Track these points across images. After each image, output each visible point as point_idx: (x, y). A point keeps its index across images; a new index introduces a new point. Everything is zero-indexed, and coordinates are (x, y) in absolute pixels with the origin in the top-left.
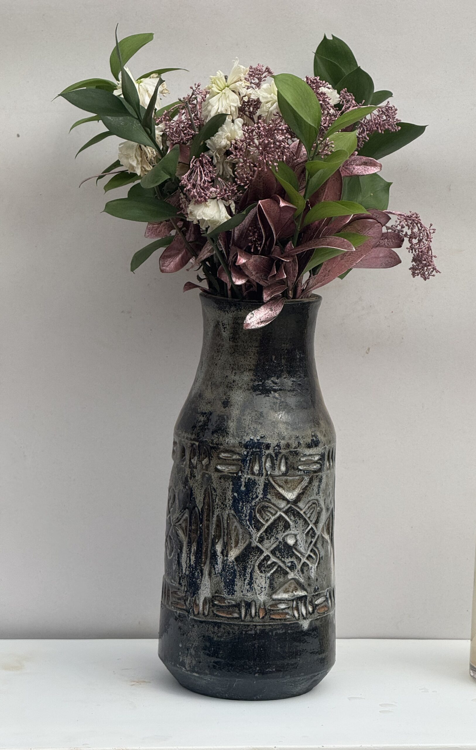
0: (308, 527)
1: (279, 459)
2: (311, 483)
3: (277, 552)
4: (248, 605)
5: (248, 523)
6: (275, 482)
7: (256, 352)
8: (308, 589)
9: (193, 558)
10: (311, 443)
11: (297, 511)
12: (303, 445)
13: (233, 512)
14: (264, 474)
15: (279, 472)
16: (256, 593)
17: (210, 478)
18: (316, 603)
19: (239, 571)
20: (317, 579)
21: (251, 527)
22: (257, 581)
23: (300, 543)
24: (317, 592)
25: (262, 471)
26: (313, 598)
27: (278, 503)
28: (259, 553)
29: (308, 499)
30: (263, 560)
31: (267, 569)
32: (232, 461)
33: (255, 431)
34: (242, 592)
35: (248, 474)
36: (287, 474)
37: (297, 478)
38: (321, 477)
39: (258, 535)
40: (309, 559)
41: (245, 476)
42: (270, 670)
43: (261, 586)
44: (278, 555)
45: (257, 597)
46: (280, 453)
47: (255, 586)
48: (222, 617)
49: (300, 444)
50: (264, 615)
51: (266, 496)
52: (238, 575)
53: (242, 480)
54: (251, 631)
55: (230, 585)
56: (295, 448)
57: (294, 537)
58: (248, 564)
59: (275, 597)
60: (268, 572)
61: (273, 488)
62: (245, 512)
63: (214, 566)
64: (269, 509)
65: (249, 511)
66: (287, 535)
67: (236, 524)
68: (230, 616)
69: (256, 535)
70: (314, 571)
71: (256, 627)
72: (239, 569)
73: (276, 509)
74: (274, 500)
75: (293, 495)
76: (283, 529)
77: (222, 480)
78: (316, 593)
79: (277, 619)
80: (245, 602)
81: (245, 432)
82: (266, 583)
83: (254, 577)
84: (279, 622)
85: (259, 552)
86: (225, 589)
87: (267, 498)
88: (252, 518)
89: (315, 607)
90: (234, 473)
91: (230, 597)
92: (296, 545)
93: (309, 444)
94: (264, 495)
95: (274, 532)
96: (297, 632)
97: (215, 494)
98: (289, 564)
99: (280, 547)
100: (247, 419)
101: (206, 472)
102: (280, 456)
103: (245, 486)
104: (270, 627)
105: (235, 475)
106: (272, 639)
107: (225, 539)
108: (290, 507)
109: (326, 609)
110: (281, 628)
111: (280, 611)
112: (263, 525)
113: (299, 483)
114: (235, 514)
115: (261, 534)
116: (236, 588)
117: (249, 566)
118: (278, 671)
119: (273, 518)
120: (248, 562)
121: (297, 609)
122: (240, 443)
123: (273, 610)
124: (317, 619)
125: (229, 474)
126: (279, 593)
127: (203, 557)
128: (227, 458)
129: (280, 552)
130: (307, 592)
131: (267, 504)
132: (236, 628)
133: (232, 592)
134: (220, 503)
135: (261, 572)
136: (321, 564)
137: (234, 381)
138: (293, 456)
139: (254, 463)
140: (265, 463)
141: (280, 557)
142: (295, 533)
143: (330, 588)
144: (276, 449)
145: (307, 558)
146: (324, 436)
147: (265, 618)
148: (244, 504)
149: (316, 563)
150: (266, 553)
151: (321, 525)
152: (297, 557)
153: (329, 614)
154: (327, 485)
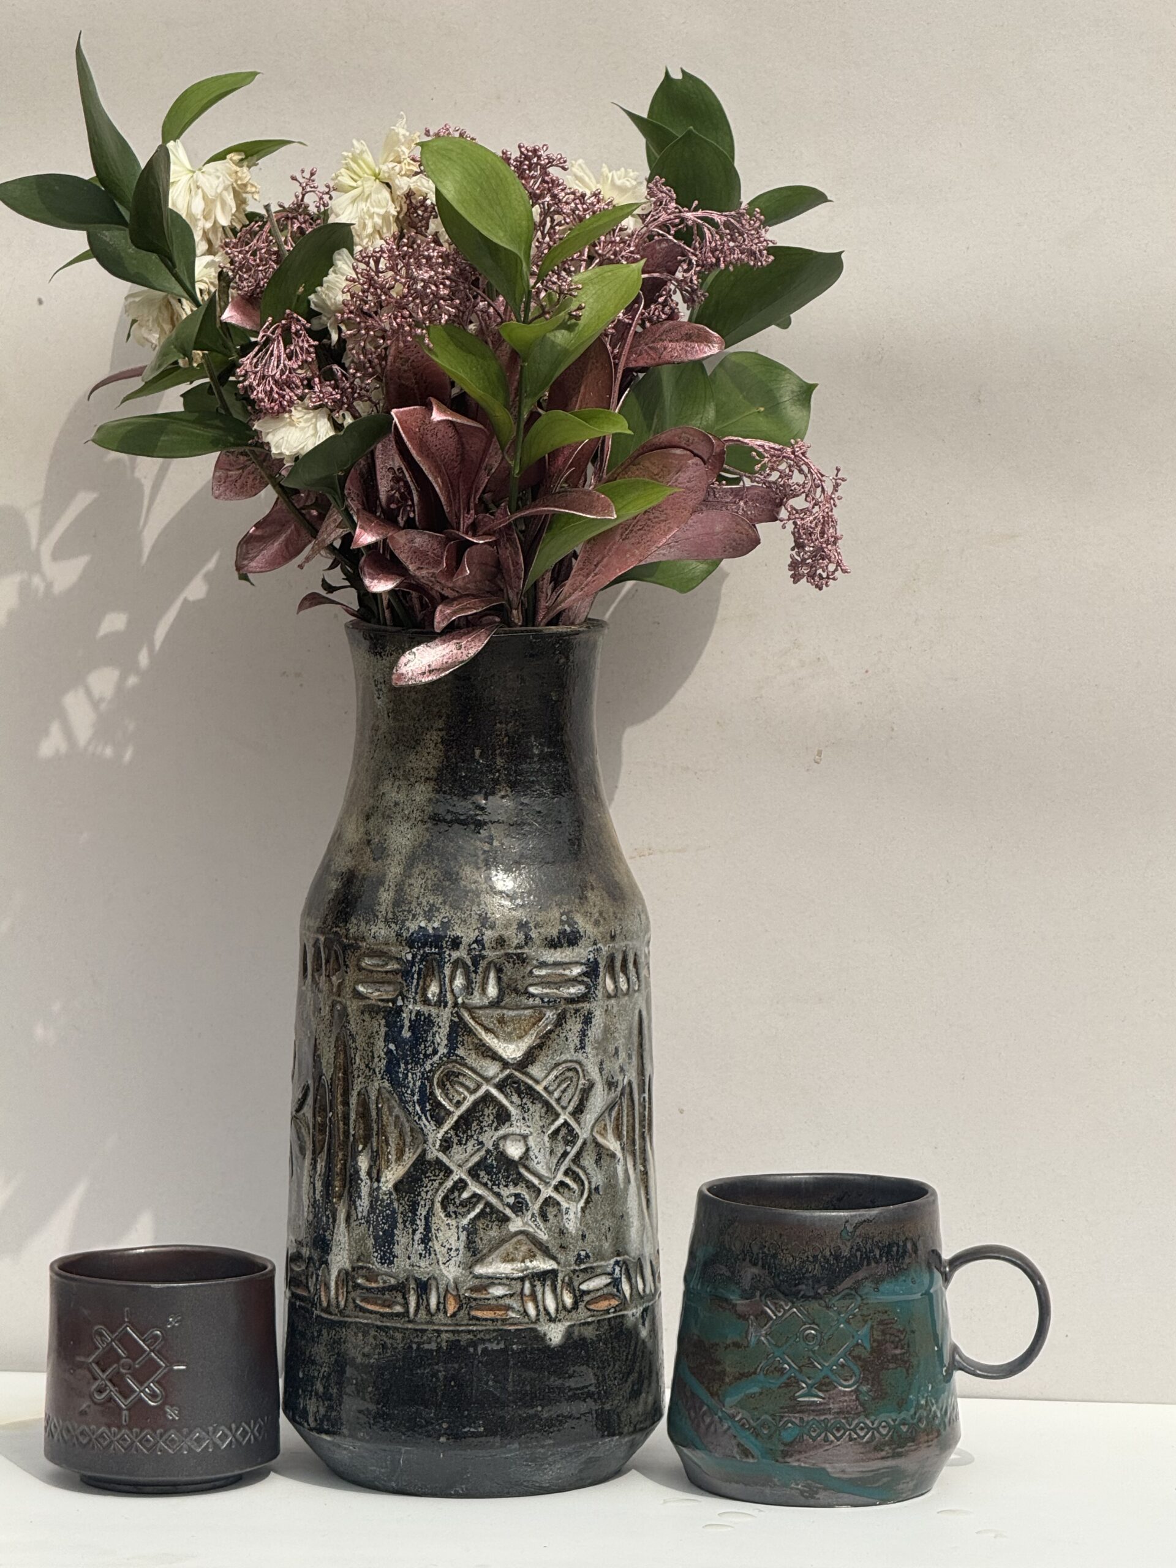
0: (554, 1121)
1: (480, 970)
2: (561, 1025)
3: (482, 1174)
4: (423, 1288)
5: (418, 1108)
6: (476, 1022)
7: (440, 740)
8: (559, 1256)
9: (319, 1185)
10: (558, 938)
11: (526, 1083)
12: (538, 942)
13: (387, 1084)
14: (450, 1004)
15: (481, 999)
16: (438, 1262)
17: (344, 1013)
18: (584, 1287)
19: (402, 1213)
20: (584, 1236)
21: (423, 1118)
22: (440, 1234)
23: (537, 1154)
24: (584, 1263)
25: (445, 996)
26: (575, 1277)
27: (481, 1067)
28: (442, 1174)
29: (552, 1059)
30: (452, 1190)
31: (461, 1210)
32: (384, 975)
33: (430, 910)
34: (409, 1258)
35: (415, 1002)
36: (502, 1004)
37: (527, 1012)
38: (590, 1013)
39: (440, 1136)
40: (561, 1191)
41: (410, 1007)
42: (472, 1430)
43: (448, 1246)
44: (485, 1180)
45: (441, 1270)
46: (484, 957)
47: (436, 1245)
48: (371, 1312)
49: (531, 939)
50: (456, 1309)
51: (455, 1050)
52: (400, 1220)
53: (404, 1015)
54: (429, 1343)
55: (385, 1243)
56: (519, 947)
57: (522, 1141)
58: (420, 1198)
59: (479, 1270)
60: (464, 1216)
61: (470, 1032)
62: (411, 1085)
63: (354, 1202)
64: (461, 1079)
65: (418, 1084)
66: (504, 1137)
67: (397, 1111)
68: (387, 1310)
69: (435, 1135)
70: (576, 1217)
71: (439, 1336)
72: (401, 1209)
73: (479, 1079)
74: (473, 1060)
75: (518, 1050)
76: (493, 1122)
77: (366, 1017)
78: (583, 1266)
79: (486, 1320)
80: (416, 1279)
81: (409, 912)
82: (458, 1239)
83: (434, 1227)
84: (490, 1326)
85: (441, 1171)
86: (376, 1252)
87: (457, 1055)
88: (426, 1097)
89: (579, 1296)
90: (388, 1001)
91: (385, 1269)
92: (527, 1159)
93: (553, 940)
94: (450, 1049)
95: (473, 1129)
96: (533, 1348)
97: (354, 1045)
98: (511, 1200)
99: (489, 1161)
100: (416, 886)
101: (339, 999)
102: (483, 964)
103: (410, 1028)
104: (471, 1336)
105: (390, 1004)
106: (476, 1362)
107: (375, 1144)
108: (510, 1076)
109: (614, 1302)
110: (495, 1338)
111: (493, 1302)
112: (449, 1113)
113: (534, 1024)
114: (391, 1089)
115: (446, 1133)
116: (398, 1250)
117: (422, 1202)
118: (490, 1432)
119: (471, 1099)
120: (419, 1194)
121: (533, 1296)
122: (399, 935)
123: (475, 1299)
124: (589, 1323)
125: (381, 1004)
126: (491, 1263)
127: (337, 1183)
128: (375, 969)
129: (488, 1173)
130: (558, 1263)
131: (457, 1068)
132: (399, 1336)
133: (388, 1258)
134: (363, 1066)
135: (448, 1215)
136: (596, 1204)
137: (396, 804)
138: (514, 964)
139: (428, 979)
140: (452, 979)
141: (490, 1184)
142: (522, 1132)
143: (626, 1257)
144: (475, 949)
145: (556, 1188)
146: (597, 923)
147: (458, 1317)
148: (410, 1067)
149: (580, 1200)
150: (458, 1174)
151: (589, 1117)
152: (530, 1186)
153: (623, 1316)
154: (607, 1030)
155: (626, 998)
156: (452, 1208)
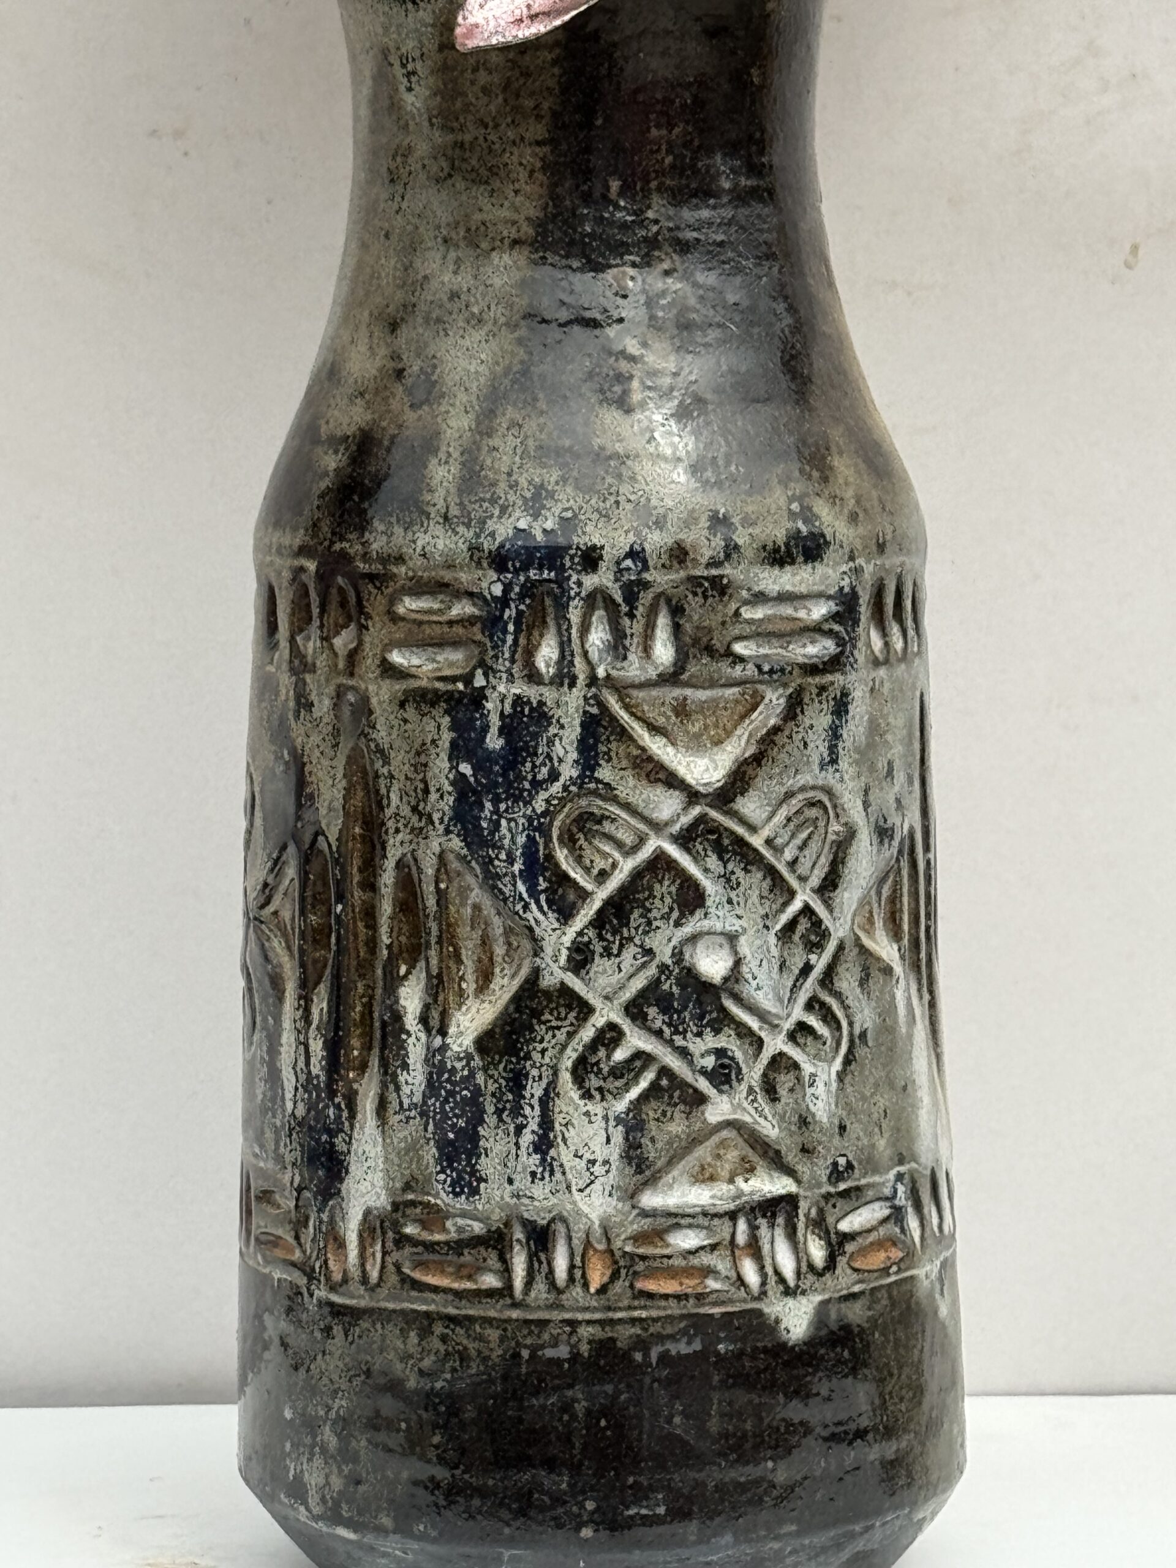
0: (786, 904)
1: (640, 611)
2: (794, 717)
3: (652, 1012)
4: (540, 1239)
5: (521, 888)
6: (632, 714)
7: (538, 165)
8: (799, 1168)
9: (317, 1047)
10: (787, 545)
11: (732, 833)
12: (749, 553)
13: (456, 843)
14: (581, 680)
15: (642, 668)
16: (569, 1187)
17: (364, 709)
18: (844, 1226)
19: (493, 1095)
20: (842, 1128)
21: (533, 906)
22: (571, 1134)
23: (755, 970)
24: (844, 1180)
25: (572, 663)
26: (828, 1208)
27: (647, 802)
29: (781, 783)
30: (593, 1046)
31: (613, 1084)
32: (446, 629)
33: (536, 497)
34: (510, 1181)
35: (511, 679)
36: (684, 677)
37: (731, 692)
38: (845, 694)
39: (567, 940)
40: (801, 1041)
41: (502, 688)
42: (644, 1512)
43: (588, 1156)
44: (658, 1024)
45: (574, 1203)
46: (646, 585)
47: (564, 1154)
48: (435, 1289)
49: (736, 547)
50: (606, 1279)
51: (593, 771)
52: (490, 1109)
53: (489, 705)
54: (555, 1345)
55: (461, 1153)
56: (714, 563)
57: (727, 947)
58: (528, 1063)
59: (651, 1200)
60: (617, 1095)
61: (623, 734)
62: (506, 842)
63: (395, 1076)
64: (607, 827)
65: (521, 840)
66: (694, 939)
67: (477, 894)
68: (469, 1285)
69: (558, 939)
70: (829, 1091)
71: (573, 1332)
72: (492, 1087)
73: (642, 826)
74: (630, 788)
75: (716, 768)
76: (671, 909)
77: (411, 713)
78: (842, 1186)
79: (666, 1297)
80: (527, 1224)
81: (493, 501)
82: (608, 1141)
83: (559, 1120)
84: (674, 1309)
85: (571, 1009)
86: (443, 1171)
87: (598, 781)
88: (538, 866)
89: (837, 1243)
90: (454, 679)
91: (461, 1203)
92: (737, 981)
93: (776, 550)
94: (583, 770)
95: (633, 924)
96: (755, 1349)
97: (385, 771)
98: (710, 1062)
99: (666, 987)
100: (505, 450)
101: (350, 683)
102: (646, 598)
103: (501, 731)
104: (637, 1330)
105: (460, 686)
106: (647, 1380)
107: (434, 962)
108: (702, 819)
109: (896, 1254)
110: (684, 1332)
111: (677, 1262)
112: (584, 895)
113: (743, 717)
114: (465, 851)
115: (580, 934)
116: (487, 1165)
117: (535, 1072)
118: (679, 1513)
119: (627, 866)
120: (527, 1057)
121: (754, 1249)
122: (474, 548)
123: (643, 1258)
124: (853, 1296)
125: (439, 685)
126: (671, 1187)
127: (355, 1042)
128: (426, 618)
129: (664, 1011)
130: (798, 1182)
131: (598, 806)
132: (493, 1334)
133: (467, 1183)
134: (406, 811)
135: (587, 1095)
136: (863, 1066)
138: (705, 597)
139: (536, 633)
140: (585, 629)
141: (667, 1031)
142: (728, 928)
143: (914, 1165)
144: (628, 569)
145: (792, 1037)
146: (853, 518)
147: (610, 1293)
148: (503, 807)
149: (834, 1058)
150: (606, 1014)
151: (849, 897)
152: (744, 1032)
153: (912, 1277)
154: (875, 729)
155: (903, 666)
156: (594, 1082)
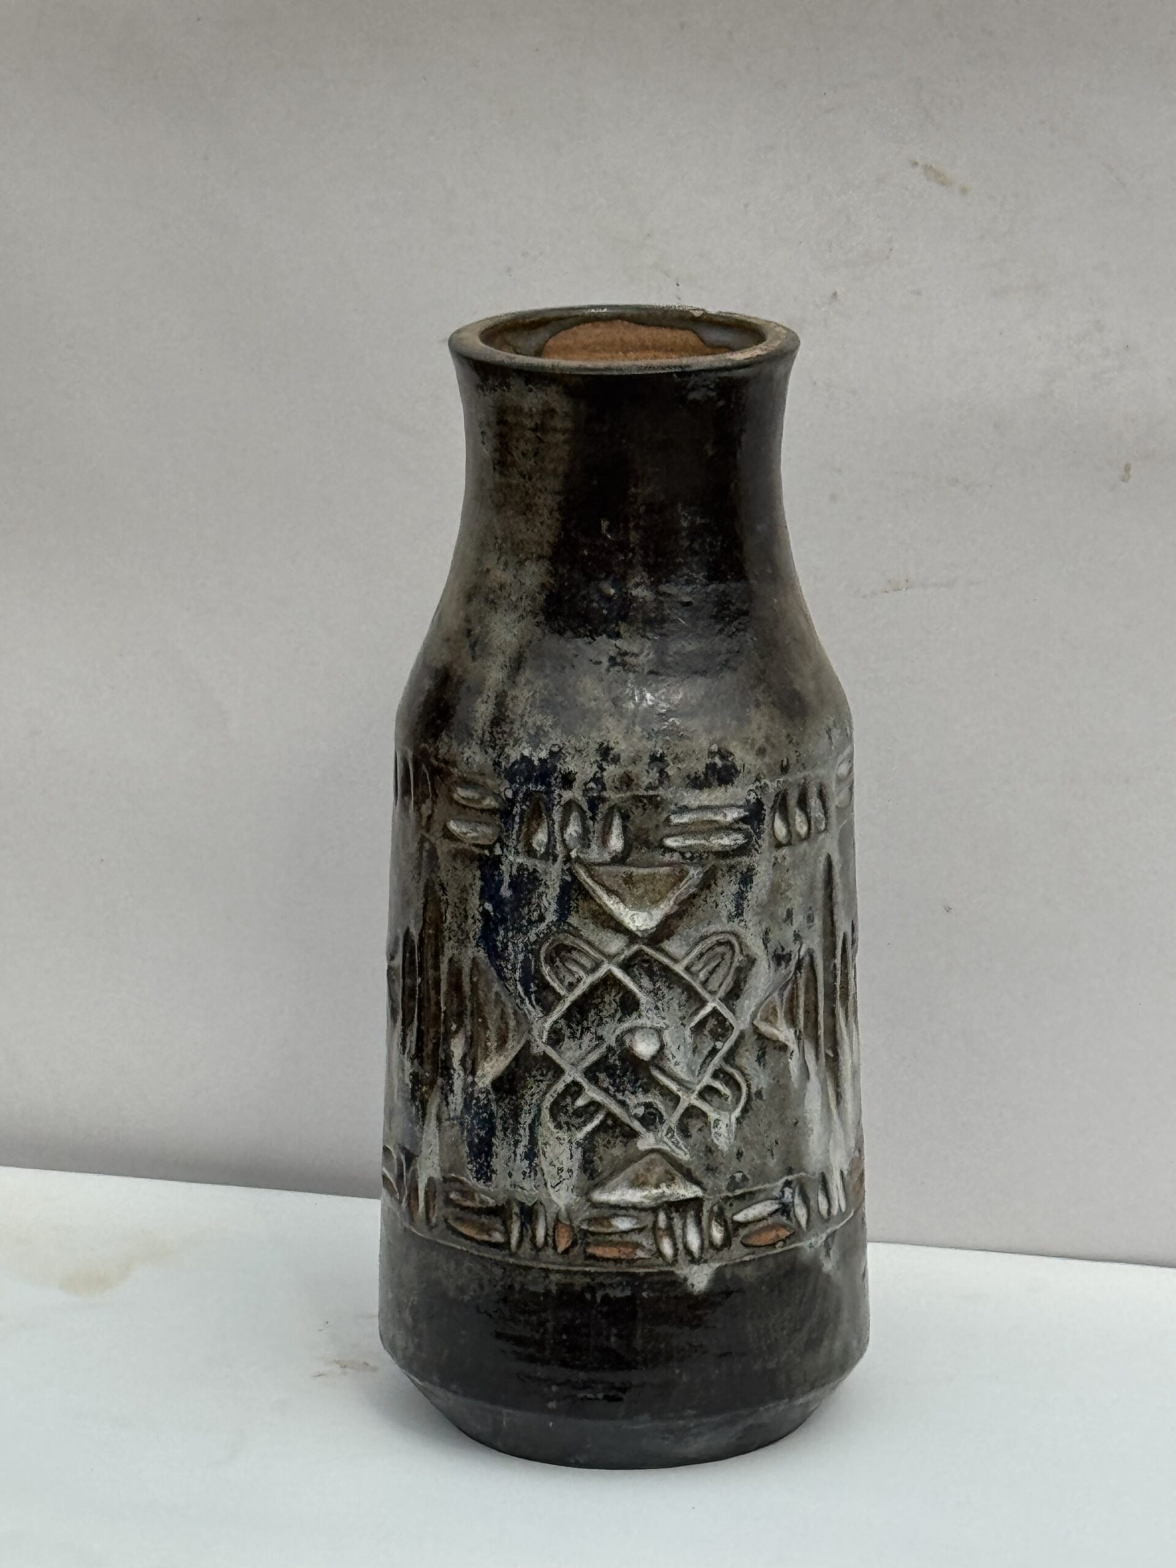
0: (698, 1010)
1: (599, 816)
2: (709, 887)
3: (602, 1076)
4: (529, 1214)
5: (520, 988)
6: (596, 881)
8: (705, 1181)
9: (408, 1065)
10: (706, 775)
11: (660, 963)
12: (678, 781)
13: (482, 954)
14: (560, 859)
15: (601, 853)
16: (546, 1184)
17: (433, 854)
18: (740, 1217)
19: (501, 1118)
20: (739, 1155)
21: (527, 1001)
22: (548, 1149)
23: (675, 1052)
24: (740, 1188)
25: (555, 846)
26: (727, 1206)
27: (601, 940)
28: (550, 1074)
29: (697, 930)
30: (563, 1095)
31: (576, 1121)
32: (482, 813)
33: (537, 734)
34: (510, 1175)
35: (517, 853)
36: (630, 860)
37: (664, 870)
38: (751, 869)
39: (547, 1025)
40: (708, 1098)
43: (558, 1165)
44: (605, 1085)
45: (549, 1194)
46: (603, 800)
47: (543, 1163)
48: (466, 1237)
49: (668, 776)
50: (568, 1245)
51: (567, 917)
52: (500, 1127)
53: (503, 868)
54: (535, 1283)
55: (482, 1151)
56: (650, 787)
57: (655, 1037)
58: (523, 1102)
59: (600, 1196)
60: (578, 1128)
61: (586, 895)
62: (512, 957)
63: (447, 1096)
64: (575, 955)
65: (521, 957)
66: (632, 1031)
67: (496, 987)
68: (486, 1238)
69: (542, 1025)
70: (729, 1131)
71: (547, 1277)
72: (501, 1113)
73: (598, 956)
74: (590, 931)
75: (651, 920)
76: (616, 1011)
77: (458, 864)
78: (738, 1192)
79: (608, 1260)
80: (522, 1205)
81: (511, 734)
82: (572, 1156)
83: (541, 1140)
84: (612, 1268)
85: (550, 1070)
86: (471, 1162)
87: (570, 925)
88: (531, 975)
89: (732, 1229)
90: (483, 847)
91: (480, 1185)
92: (662, 1059)
93: (697, 778)
94: (560, 917)
95: (591, 1019)
96: (669, 1296)
97: (444, 898)
98: (641, 1111)
99: (611, 1061)
100: (522, 697)
101: (428, 836)
102: (603, 808)
103: (510, 886)
104: (588, 1280)
105: (487, 852)
106: (594, 1312)
107: (469, 1027)
108: (639, 953)
109: (783, 1233)
110: (621, 1284)
111: (616, 1238)
112: (559, 998)
113: (673, 886)
114: (487, 960)
115: (556, 1022)
116: (497, 1163)
117: (526, 1108)
118: (612, 1399)
119: (588, 980)
120: (523, 1096)
121: (670, 1230)
122: (497, 764)
123: (593, 1234)
124: (744, 1263)
125: (474, 849)
126: (614, 1189)
127: (428, 1068)
128: (469, 804)
129: (610, 1076)
130: (704, 1189)
131: (569, 941)
132: (498, 1271)
133: (485, 1173)
134: (455, 927)
135: (559, 1126)
136: (758, 1113)
137: (502, 587)
138: (645, 809)
139: (534, 824)
140: (564, 826)
141: (612, 1089)
142: (655, 1025)
143: (803, 1174)
144: (592, 789)
145: (701, 1095)
146: (761, 752)
147: (571, 1254)
148: (510, 934)
149: (735, 1109)
150: (572, 1075)
151: (748, 1004)
152: (665, 1092)
153: (796, 1249)
154: (776, 891)
155: (805, 844)
156: (563, 1118)
